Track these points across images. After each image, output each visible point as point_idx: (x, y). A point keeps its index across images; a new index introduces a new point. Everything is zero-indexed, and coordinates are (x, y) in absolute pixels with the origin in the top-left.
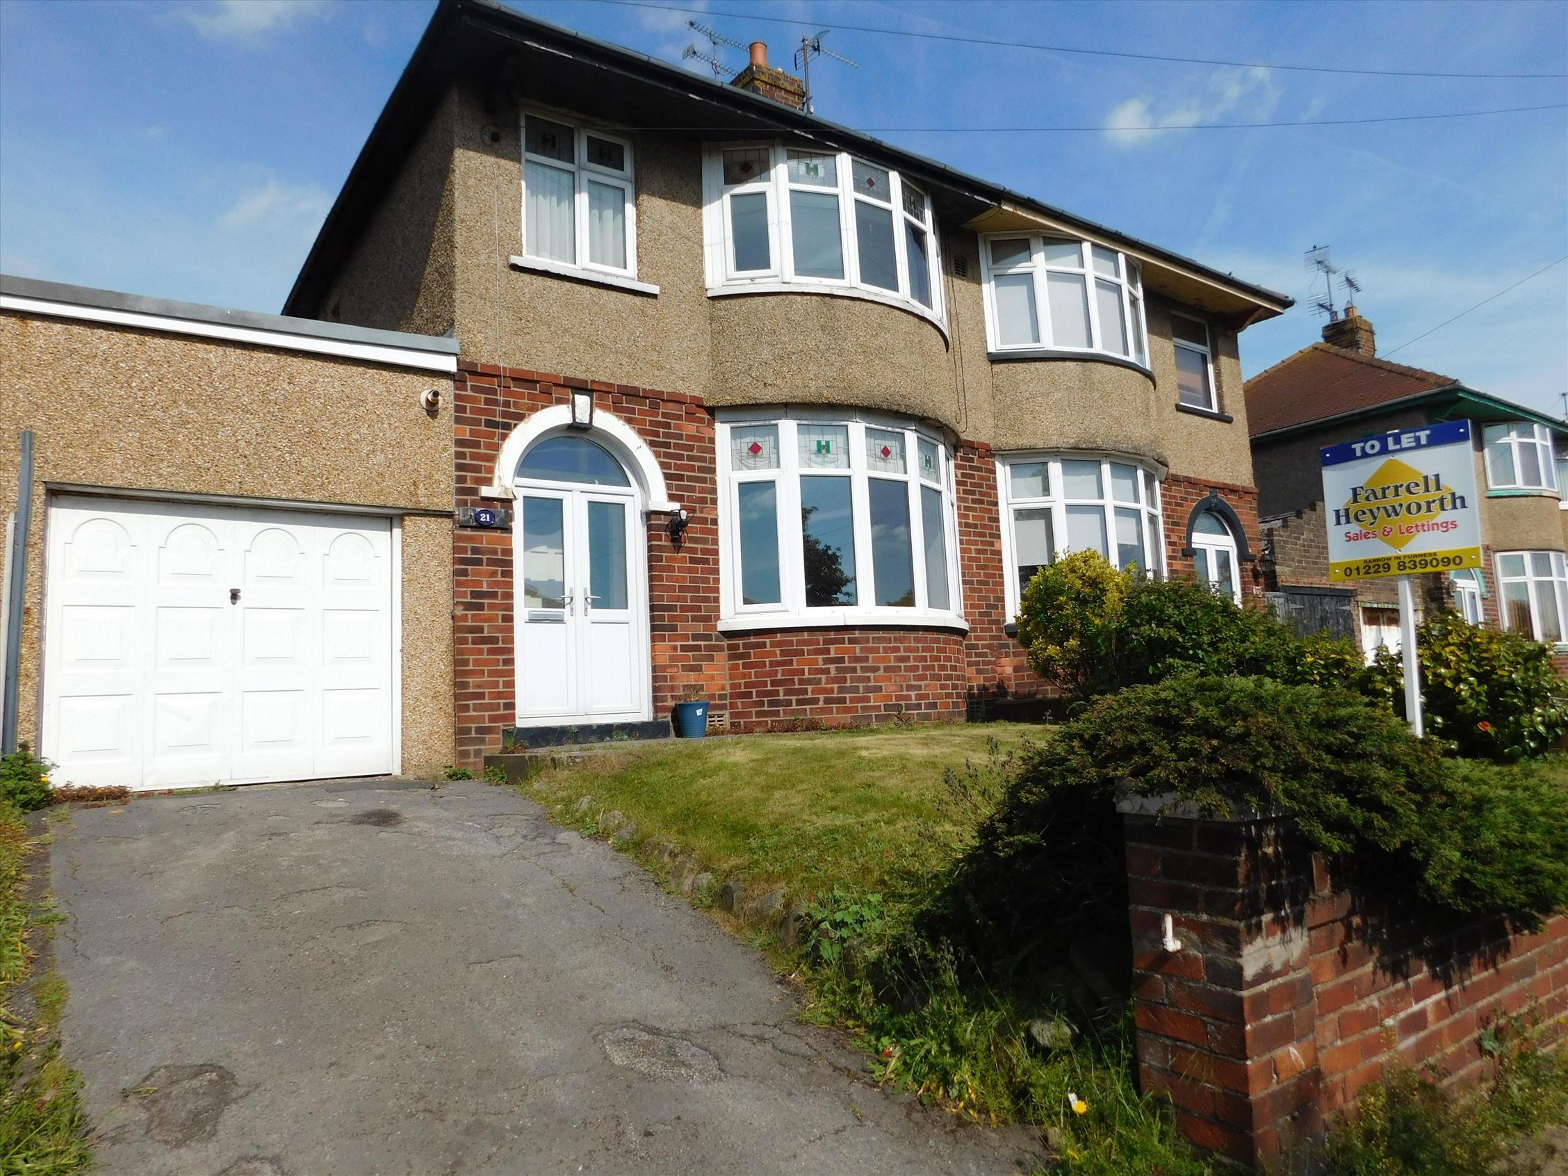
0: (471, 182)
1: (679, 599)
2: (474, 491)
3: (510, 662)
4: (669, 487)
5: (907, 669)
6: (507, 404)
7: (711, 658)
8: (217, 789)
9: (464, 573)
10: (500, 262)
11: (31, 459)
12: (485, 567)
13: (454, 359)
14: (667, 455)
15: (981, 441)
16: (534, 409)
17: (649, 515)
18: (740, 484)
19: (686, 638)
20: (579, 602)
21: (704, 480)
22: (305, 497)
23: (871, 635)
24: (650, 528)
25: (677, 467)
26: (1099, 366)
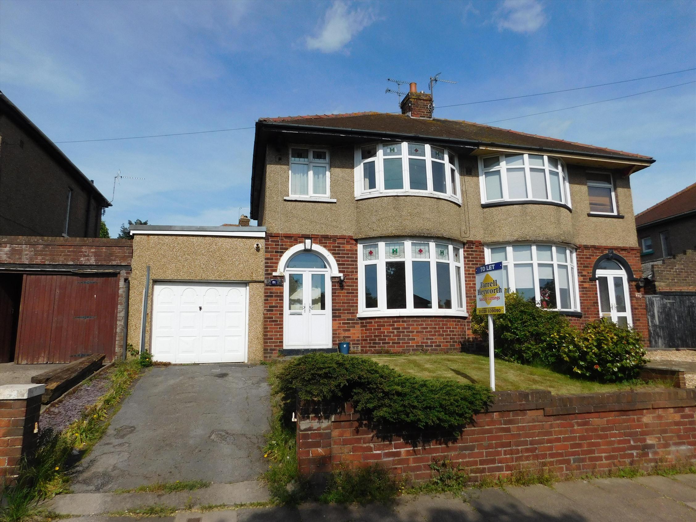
0: (272, 175)
1: (342, 306)
2: (271, 274)
3: (282, 328)
4: (339, 268)
5: (426, 332)
6: (282, 245)
7: (354, 327)
8: (195, 364)
9: (267, 300)
10: (280, 199)
11: (149, 274)
12: (274, 298)
13: (265, 233)
14: (339, 257)
15: (477, 240)
16: (291, 246)
17: (332, 278)
18: (365, 266)
19: (345, 320)
20: (307, 308)
21: (353, 265)
22: (219, 279)
23: (411, 319)
24: (333, 282)
25: (342, 261)
26: (530, 205)
